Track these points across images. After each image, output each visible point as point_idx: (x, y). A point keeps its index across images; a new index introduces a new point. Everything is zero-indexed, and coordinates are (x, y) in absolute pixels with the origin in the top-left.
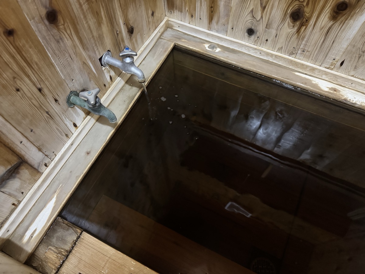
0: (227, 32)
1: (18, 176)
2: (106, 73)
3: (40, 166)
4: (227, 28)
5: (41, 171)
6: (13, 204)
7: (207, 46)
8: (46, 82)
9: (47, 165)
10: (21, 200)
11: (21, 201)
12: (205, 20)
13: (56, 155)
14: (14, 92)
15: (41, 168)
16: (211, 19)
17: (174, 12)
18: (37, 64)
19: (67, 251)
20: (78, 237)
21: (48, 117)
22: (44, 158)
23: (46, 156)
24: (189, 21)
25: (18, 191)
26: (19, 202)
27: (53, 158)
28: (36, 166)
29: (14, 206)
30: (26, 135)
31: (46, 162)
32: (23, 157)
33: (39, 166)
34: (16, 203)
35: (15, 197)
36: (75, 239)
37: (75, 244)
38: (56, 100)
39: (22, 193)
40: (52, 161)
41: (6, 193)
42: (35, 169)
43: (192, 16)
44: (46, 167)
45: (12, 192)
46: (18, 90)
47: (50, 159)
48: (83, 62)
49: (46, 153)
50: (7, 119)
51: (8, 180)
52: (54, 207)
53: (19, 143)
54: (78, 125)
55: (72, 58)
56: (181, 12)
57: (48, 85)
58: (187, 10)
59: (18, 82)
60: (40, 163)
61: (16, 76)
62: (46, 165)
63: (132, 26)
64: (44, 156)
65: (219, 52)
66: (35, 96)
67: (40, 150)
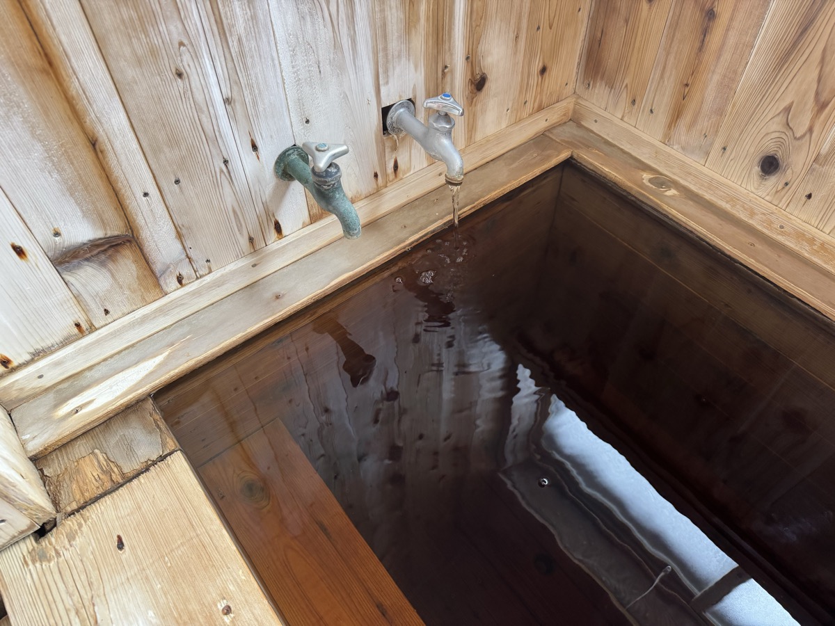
0: (708, 154)
1: (111, 265)
2: (389, 150)
3: (168, 273)
4: (712, 144)
5: (166, 289)
6: (78, 325)
7: (646, 176)
8: (246, 93)
9: (184, 282)
10: (97, 326)
11: (96, 329)
12: (662, 117)
13: (210, 272)
14: (170, 75)
15: (168, 281)
16: (676, 114)
17: (594, 86)
18: (240, 40)
19: (123, 475)
20: (162, 458)
21: (222, 171)
22: (181, 261)
23: (187, 260)
24: (624, 113)
25: (97, 300)
26: (92, 329)
27: (201, 273)
28: (158, 268)
29: (76, 330)
30: (163, 184)
31: (184, 273)
32: (138, 231)
33: (164, 272)
34: (84, 326)
35: (85, 309)
36: (154, 457)
37: (147, 469)
38: (255, 147)
39: (107, 312)
40: (197, 278)
41: (72, 288)
42: (152, 272)
43: (634, 102)
44: (179, 286)
45: (85, 296)
46: (180, 75)
47: (195, 272)
48: (345, 93)
49: (192, 253)
50: (135, 126)
51: (86, 263)
52: (152, 373)
53: (140, 195)
54: (285, 232)
55: (322, 69)
56: (612, 88)
57: (247, 101)
58: (627, 86)
59: (186, 58)
60: (168, 267)
61: (186, 42)
62: (180, 280)
63: (484, 74)
64: (184, 256)
65: (672, 197)
66: (211, 108)
67: (180, 236)
